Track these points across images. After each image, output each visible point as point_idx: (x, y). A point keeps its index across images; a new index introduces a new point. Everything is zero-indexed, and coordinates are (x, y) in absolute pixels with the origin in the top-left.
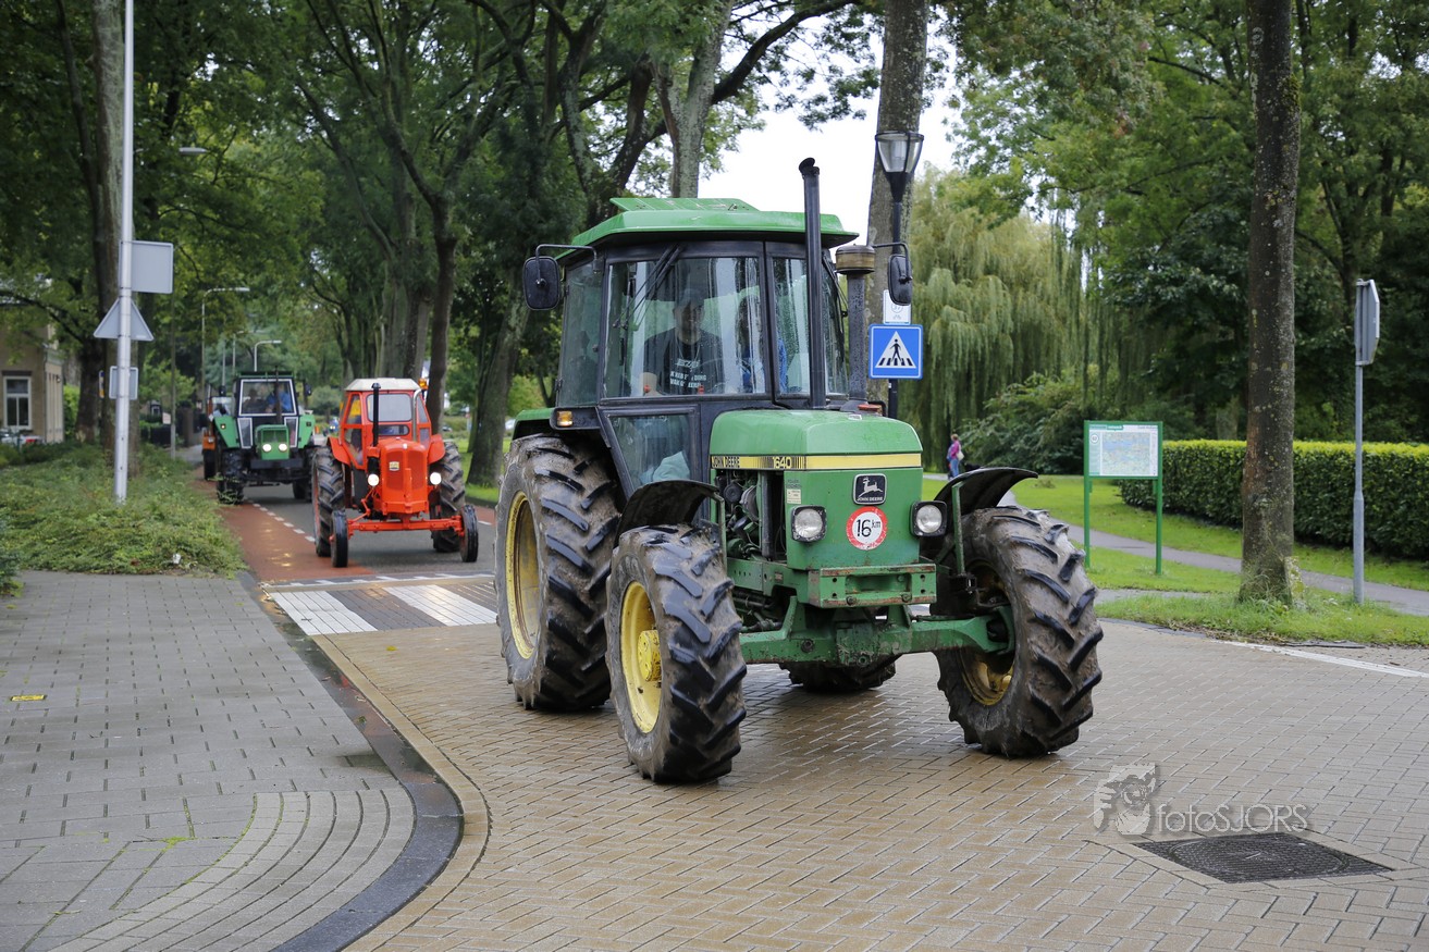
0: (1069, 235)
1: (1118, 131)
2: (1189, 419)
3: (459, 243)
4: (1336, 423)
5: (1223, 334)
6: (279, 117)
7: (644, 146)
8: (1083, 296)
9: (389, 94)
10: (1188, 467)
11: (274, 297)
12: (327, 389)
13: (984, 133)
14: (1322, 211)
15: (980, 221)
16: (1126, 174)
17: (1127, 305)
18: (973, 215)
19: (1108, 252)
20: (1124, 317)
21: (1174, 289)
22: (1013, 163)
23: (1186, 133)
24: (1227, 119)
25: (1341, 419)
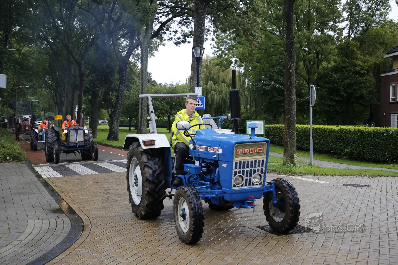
0: (242, 73)
1: (253, 47)
2: (272, 119)
3: (86, 74)
4: (307, 120)
5: (280, 98)
6: (36, 41)
7: (134, 50)
8: (246, 88)
9: (66, 35)
10: (272, 131)
11: (36, 88)
12: (50, 113)
13: (221, 47)
14: (303, 68)
15: (220, 69)
16: (256, 58)
17: (256, 91)
18: (218, 68)
19: (252, 77)
20: (256, 94)
21: (268, 87)
22: (228, 55)
23: (270, 48)
24: (280, 45)
25: (308, 119)
